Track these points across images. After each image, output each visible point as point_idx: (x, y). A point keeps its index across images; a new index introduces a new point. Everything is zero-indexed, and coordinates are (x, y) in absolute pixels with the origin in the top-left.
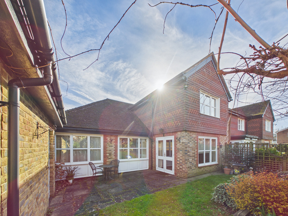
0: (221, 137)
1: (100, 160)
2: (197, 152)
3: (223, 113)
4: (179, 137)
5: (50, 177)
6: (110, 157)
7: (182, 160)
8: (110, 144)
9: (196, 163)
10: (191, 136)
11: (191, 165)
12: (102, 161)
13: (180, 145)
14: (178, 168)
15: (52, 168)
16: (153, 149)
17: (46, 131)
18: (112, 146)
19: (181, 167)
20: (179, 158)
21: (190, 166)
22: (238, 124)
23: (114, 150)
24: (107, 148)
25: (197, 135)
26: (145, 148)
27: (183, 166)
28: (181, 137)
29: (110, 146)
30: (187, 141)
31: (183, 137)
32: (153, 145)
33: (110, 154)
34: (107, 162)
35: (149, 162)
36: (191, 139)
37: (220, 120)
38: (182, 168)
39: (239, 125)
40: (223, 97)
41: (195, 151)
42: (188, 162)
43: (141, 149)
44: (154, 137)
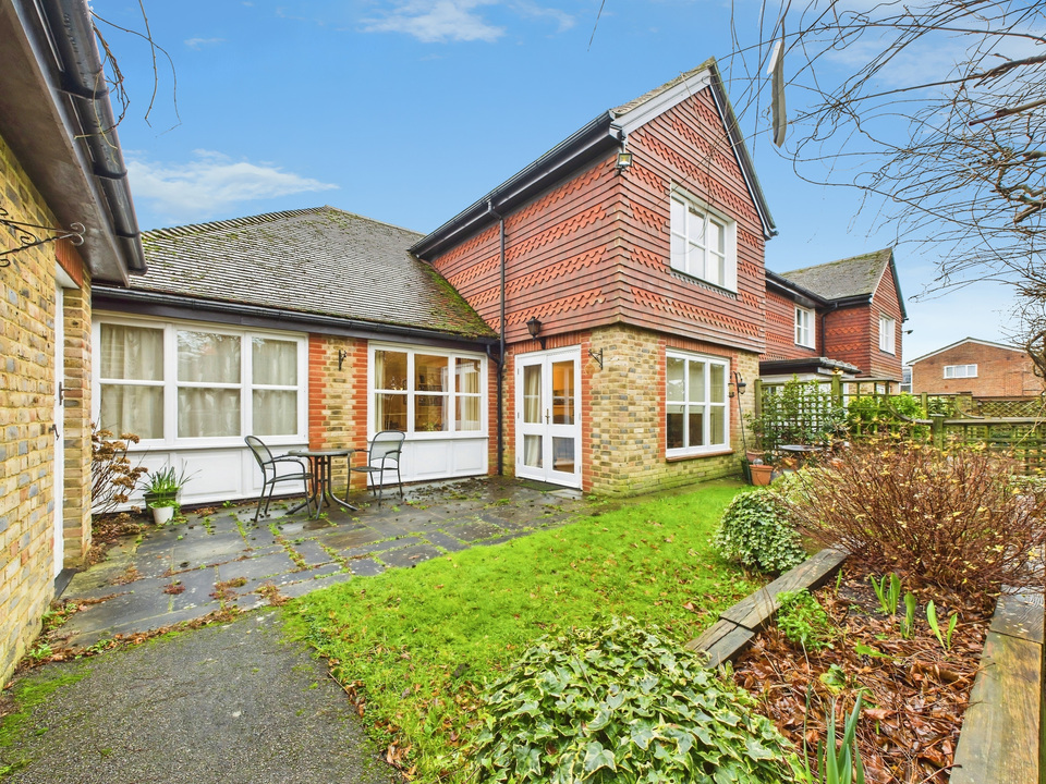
0: (740, 358)
1: (296, 433)
2: (661, 404)
3: (748, 277)
4: (597, 349)
5: (67, 484)
6: (336, 422)
7: (608, 432)
8: (337, 373)
9: (659, 446)
10: (641, 345)
11: (641, 452)
12: (302, 437)
13: (602, 376)
14: (596, 462)
15: (74, 446)
16: (504, 400)
17: (30, 245)
18: (344, 381)
19: (605, 458)
20: (599, 425)
21: (636, 453)
22: (796, 325)
23: (354, 397)
24: (324, 386)
25: (660, 343)
26: (476, 395)
27: (614, 452)
28: (606, 349)
29: (335, 381)
30: (627, 364)
31: (612, 347)
32: (504, 382)
33: (336, 411)
34: (324, 441)
35: (489, 447)
36: (639, 356)
37: (739, 298)
38: (611, 460)
39: (799, 329)
40: (748, 219)
41: (654, 400)
42: (630, 438)
43: (458, 398)
44: (507, 353)
